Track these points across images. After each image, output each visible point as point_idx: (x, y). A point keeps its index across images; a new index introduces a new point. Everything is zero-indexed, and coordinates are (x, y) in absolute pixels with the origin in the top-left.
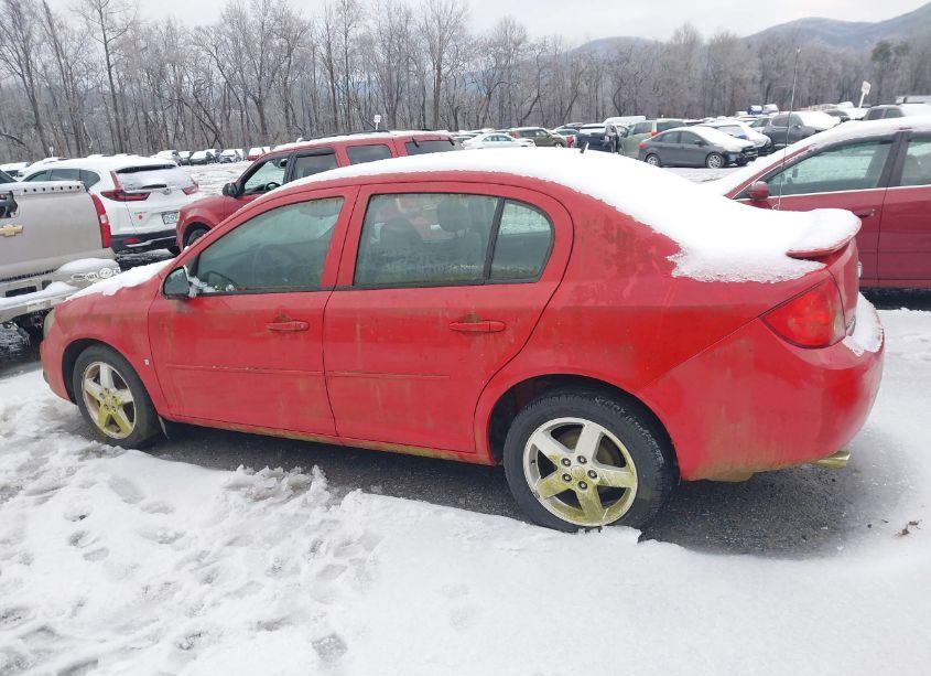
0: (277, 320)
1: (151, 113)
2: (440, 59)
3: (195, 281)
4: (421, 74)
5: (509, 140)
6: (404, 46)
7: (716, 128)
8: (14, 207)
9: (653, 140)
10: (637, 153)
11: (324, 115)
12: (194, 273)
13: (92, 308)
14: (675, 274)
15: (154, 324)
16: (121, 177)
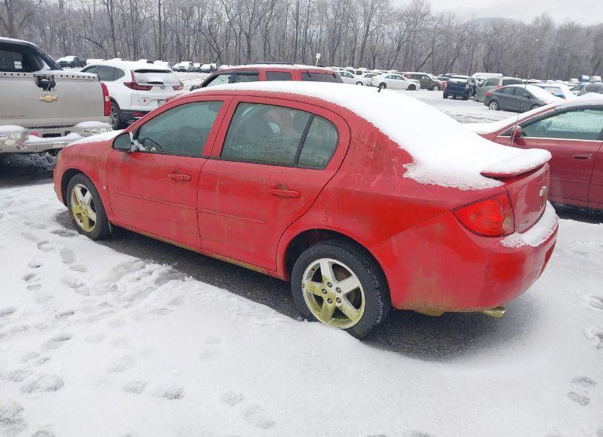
0: (174, 172)
1: (181, 37)
2: (370, 21)
3: (136, 142)
4: (355, 30)
5: (403, 79)
6: (347, 10)
7: (543, 88)
8: (53, 85)
9: (496, 91)
10: (483, 98)
11: (289, 50)
12: (136, 137)
13: (80, 151)
14: (405, 176)
15: (110, 165)
16: (137, 75)
